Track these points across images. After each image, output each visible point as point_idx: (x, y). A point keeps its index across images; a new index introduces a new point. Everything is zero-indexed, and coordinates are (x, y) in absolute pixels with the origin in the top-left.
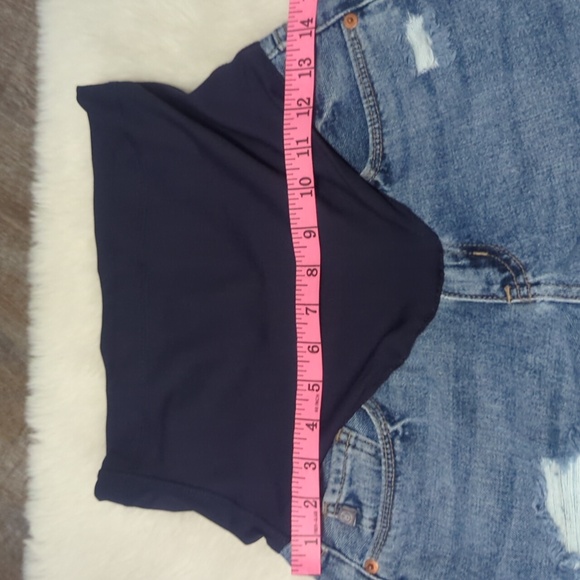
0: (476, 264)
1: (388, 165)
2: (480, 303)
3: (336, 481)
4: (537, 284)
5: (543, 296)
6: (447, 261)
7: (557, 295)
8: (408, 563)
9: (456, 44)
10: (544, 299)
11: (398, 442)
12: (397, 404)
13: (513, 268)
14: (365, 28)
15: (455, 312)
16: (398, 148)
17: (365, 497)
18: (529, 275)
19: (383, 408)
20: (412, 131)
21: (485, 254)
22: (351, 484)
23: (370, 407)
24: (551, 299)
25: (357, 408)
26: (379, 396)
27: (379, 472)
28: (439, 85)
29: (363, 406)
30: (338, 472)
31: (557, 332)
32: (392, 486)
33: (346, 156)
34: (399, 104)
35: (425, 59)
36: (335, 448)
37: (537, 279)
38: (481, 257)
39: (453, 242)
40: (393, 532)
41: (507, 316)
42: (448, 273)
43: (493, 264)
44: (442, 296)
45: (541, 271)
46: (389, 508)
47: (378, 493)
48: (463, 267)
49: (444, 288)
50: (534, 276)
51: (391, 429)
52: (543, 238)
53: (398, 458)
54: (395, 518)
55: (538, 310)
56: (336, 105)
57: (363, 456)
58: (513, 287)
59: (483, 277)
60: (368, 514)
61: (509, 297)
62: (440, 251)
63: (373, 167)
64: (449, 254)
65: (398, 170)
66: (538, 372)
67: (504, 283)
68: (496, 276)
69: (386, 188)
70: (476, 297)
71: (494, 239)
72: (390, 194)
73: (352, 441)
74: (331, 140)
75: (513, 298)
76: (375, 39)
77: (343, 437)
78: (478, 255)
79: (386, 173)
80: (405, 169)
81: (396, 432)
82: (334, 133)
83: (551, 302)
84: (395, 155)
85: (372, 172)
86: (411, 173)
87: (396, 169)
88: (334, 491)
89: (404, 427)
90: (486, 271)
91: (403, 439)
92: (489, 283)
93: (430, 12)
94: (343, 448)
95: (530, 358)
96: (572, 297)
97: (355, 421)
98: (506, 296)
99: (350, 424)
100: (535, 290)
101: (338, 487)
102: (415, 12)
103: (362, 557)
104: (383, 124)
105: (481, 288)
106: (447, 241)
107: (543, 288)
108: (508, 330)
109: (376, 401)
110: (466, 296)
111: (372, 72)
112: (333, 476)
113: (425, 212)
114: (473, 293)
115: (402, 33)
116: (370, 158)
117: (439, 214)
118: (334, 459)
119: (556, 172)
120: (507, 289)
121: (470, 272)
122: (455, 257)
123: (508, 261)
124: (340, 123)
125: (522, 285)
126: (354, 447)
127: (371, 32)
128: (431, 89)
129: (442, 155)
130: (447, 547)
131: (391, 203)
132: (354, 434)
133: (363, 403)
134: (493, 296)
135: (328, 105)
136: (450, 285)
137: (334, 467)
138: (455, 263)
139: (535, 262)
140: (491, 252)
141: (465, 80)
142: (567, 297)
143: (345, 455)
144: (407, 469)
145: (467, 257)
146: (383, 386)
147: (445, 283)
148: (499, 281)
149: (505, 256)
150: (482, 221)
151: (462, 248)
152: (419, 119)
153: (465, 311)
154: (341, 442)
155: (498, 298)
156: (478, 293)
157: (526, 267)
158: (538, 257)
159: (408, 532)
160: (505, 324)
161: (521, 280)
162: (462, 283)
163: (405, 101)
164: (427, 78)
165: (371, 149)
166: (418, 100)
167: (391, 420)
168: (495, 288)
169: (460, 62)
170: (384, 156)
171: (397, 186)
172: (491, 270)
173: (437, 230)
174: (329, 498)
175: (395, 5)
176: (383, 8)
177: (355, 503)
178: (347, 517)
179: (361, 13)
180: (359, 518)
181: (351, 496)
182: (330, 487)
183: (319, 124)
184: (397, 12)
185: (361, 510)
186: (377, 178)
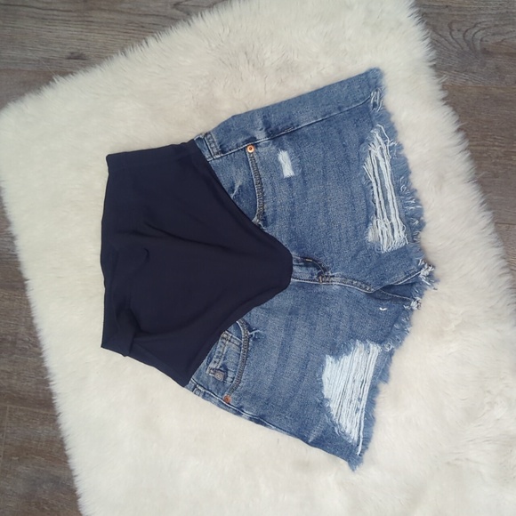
0: (307, 265)
1: (266, 217)
2: (308, 283)
3: (217, 357)
4: (333, 276)
5: (336, 282)
6: (294, 263)
7: (341, 282)
8: (245, 399)
9: (301, 166)
10: (336, 284)
11: (251, 340)
12: (254, 323)
13: (323, 268)
14: (257, 153)
15: (297, 286)
16: (271, 210)
17: (231, 367)
18: (329, 272)
19: (247, 324)
20: (279, 202)
21: (311, 261)
22: (225, 358)
24: (339, 283)
25: (234, 322)
26: (245, 318)
27: (239, 355)
28: (295, 183)
29: (237, 322)
30: (219, 352)
31: (341, 299)
32: (244, 361)
33: (245, 212)
34: (274, 189)
35: (288, 171)
36: (220, 340)
38: (309, 262)
39: (297, 254)
41: (320, 290)
42: (294, 268)
43: (314, 266)
44: (292, 279)
45: (335, 270)
46: (241, 372)
47: (237, 365)
48: (301, 266)
49: (293, 275)
50: (332, 273)
51: (249, 334)
52: (335, 256)
53: (249, 349)
54: (243, 377)
55: (333, 288)
56: (241, 187)
57: (234, 346)
58: (323, 277)
59: (310, 272)
60: (230, 375)
61: (321, 281)
62: (291, 257)
63: (259, 218)
64: (295, 259)
66: (330, 316)
67: (319, 275)
68: (316, 272)
69: (264, 228)
70: (307, 280)
71: (314, 255)
72: (266, 231)
73: (229, 338)
74: (237, 203)
75: (323, 282)
76: (262, 158)
77: (225, 336)
78: (307, 262)
79: (265, 221)
80: (274, 220)
81: (252, 335)
82: (240, 201)
83: (339, 285)
84: (269, 213)
85: (258, 220)
86: (277, 222)
87: (270, 220)
88: (215, 362)
89: (256, 333)
90: (311, 268)
91: (254, 339)
92: (312, 274)
93: (291, 150)
94: (224, 341)
95: (328, 309)
96: (347, 284)
97: (232, 328)
98: (319, 281)
99: (229, 330)
100: (332, 279)
101: (218, 360)
102: (283, 149)
103: (223, 394)
104: (264, 198)
105: (309, 276)
106: (293, 253)
107: (336, 278)
108: (319, 296)
109: (244, 320)
110: (302, 280)
111: (260, 173)
112: (217, 354)
114: (305, 278)
115: (277, 157)
116: (257, 213)
117: (290, 241)
118: (218, 346)
119: (343, 227)
120: (320, 278)
121: (304, 268)
122: (297, 261)
123: (320, 265)
124: (242, 196)
125: (327, 276)
126: (230, 341)
127: (261, 155)
128: (291, 185)
129: (293, 215)
130: (266, 394)
131: (267, 234)
132: (231, 335)
133: (237, 320)
134: (314, 280)
135: (237, 187)
136: (295, 274)
137: (218, 350)
138: (298, 264)
139: (332, 267)
140: (314, 260)
141: (305, 182)
142: (345, 284)
143: (225, 344)
144: (252, 355)
145: (303, 261)
147: (293, 273)
148: (317, 274)
149: (319, 263)
150: (309, 246)
151: (301, 257)
152: (283, 197)
153: (301, 286)
154: (223, 338)
155: (316, 281)
156: (307, 278)
157: (328, 268)
158: (333, 264)
160: (319, 293)
161: (327, 274)
162: (300, 273)
163: (277, 188)
164: (289, 179)
165: (258, 209)
166: (284, 188)
167: (250, 329)
168: (315, 277)
169: (303, 173)
170: (264, 213)
171: (271, 227)
172: (313, 268)
173: (289, 248)
174: (212, 365)
175: (274, 144)
176: (267, 145)
177: (225, 369)
178: (219, 376)
179: (256, 146)
180: (226, 377)
181: (224, 366)
182: (214, 360)
183: (232, 196)
184: (274, 148)
185: (227, 373)
186: (260, 223)
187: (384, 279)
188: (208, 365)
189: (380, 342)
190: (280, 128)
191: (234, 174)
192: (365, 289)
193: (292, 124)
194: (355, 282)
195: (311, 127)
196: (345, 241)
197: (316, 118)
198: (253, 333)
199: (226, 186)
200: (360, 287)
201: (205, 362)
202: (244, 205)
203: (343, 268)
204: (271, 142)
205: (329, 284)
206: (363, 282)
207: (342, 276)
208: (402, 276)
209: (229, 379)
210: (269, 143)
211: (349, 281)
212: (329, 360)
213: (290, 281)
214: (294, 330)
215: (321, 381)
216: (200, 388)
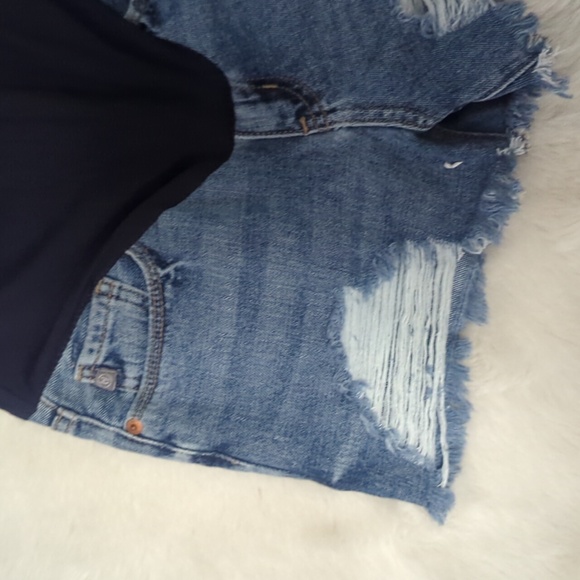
0: (266, 98)
2: (276, 139)
3: (95, 339)
4: (333, 111)
5: (340, 122)
6: (237, 98)
7: (354, 119)
8: (175, 419)
10: (341, 126)
11: (169, 286)
12: (168, 247)
13: (306, 98)
17: (129, 354)
18: (323, 103)
19: (151, 252)
21: (274, 86)
22: (112, 339)
23: (135, 252)
24: (348, 124)
25: (120, 255)
26: (147, 239)
27: (146, 324)
29: (128, 252)
30: (97, 328)
31: (357, 159)
32: (160, 336)
36: (94, 301)
37: (333, 105)
38: (270, 89)
39: (241, 77)
40: (159, 389)
41: (304, 148)
42: (240, 111)
43: (285, 96)
44: (237, 137)
45: (335, 96)
46: (156, 362)
47: (144, 348)
48: (254, 103)
49: (237, 128)
50: (329, 103)
51: (162, 273)
52: (332, 63)
53: (168, 306)
54: (163, 372)
55: (336, 138)
57: (128, 306)
58: (308, 118)
59: (276, 111)
60: (131, 372)
61: (306, 129)
62: (226, 89)
63: (138, 9)
64: (237, 91)
65: (167, 9)
66: (337, 200)
67: (299, 115)
68: (291, 109)
69: (154, 30)
70: (271, 132)
71: (281, 71)
72: (162, 35)
73: (115, 292)
75: (310, 129)
77: (104, 288)
78: (266, 89)
79: (153, 13)
80: (175, 6)
81: (167, 276)
83: (349, 128)
85: (137, 14)
86: (183, 9)
87: (165, 8)
88: (91, 351)
89: (176, 270)
90: (279, 103)
91: (176, 283)
92: (283, 116)
94: (104, 300)
95: (331, 187)
96: (369, 121)
97: (118, 269)
98: (302, 128)
99: (112, 273)
100: (332, 117)
101: (96, 346)
103: (122, 418)
105: (275, 123)
106: (232, 76)
107: (340, 114)
108: (305, 162)
109: (142, 245)
110: (261, 134)
112: (92, 333)
114: (267, 129)
118: (93, 314)
120: (303, 120)
121: (262, 107)
122: (244, 93)
123: (299, 91)
125: (318, 114)
126: (118, 298)
130: (220, 398)
131: (165, 43)
132: (117, 284)
133: (128, 248)
134: (290, 130)
136: (243, 124)
137: (93, 323)
138: (245, 100)
139: (327, 89)
140: (282, 84)
142: (364, 121)
143: (107, 308)
144: (175, 317)
145: (256, 91)
146: (151, 228)
147: (237, 123)
148: (294, 113)
149: (296, 86)
150: (268, 51)
151: (250, 83)
154: (101, 294)
155: (294, 131)
156: (273, 128)
157: (320, 95)
158: (329, 83)
159: (177, 387)
160: (303, 157)
161: (317, 109)
162: (254, 119)
167: (162, 263)
168: (291, 120)
171: (170, 23)
172: (284, 102)
173: (221, 64)
174: (85, 359)
177: (116, 362)
178: (106, 380)
180: (120, 379)
181: (113, 355)
182: (87, 346)
185: (123, 371)
186: (144, 20)
187: (457, 90)
188: (74, 359)
189: (458, 237)
192: (414, 122)
194: (387, 113)
196: (346, 27)
198: (170, 269)
200: (403, 120)
201: (66, 355)
203: (353, 88)
205: (326, 131)
206: (408, 107)
207: (355, 106)
208: (496, 78)
209: (130, 383)
211: (372, 112)
212: (351, 296)
213: (232, 143)
214: (264, 245)
215: (340, 345)
216: (66, 414)
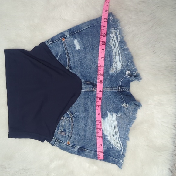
0: (88, 84)
1: (71, 66)
2: (89, 91)
3: (61, 127)
8: (75, 141)
9: (84, 45)
11: (74, 118)
12: (74, 111)
13: (94, 85)
14: (66, 41)
15: (84, 93)
16: (73, 63)
17: (67, 129)
19: (71, 112)
20: (76, 60)
22: (64, 127)
25: (65, 112)
26: (70, 110)
27: (70, 124)
28: (81, 52)
29: (67, 112)
30: (61, 125)
32: (72, 126)
33: (63, 64)
34: (73, 55)
35: (78, 47)
36: (61, 120)
40: (72, 136)
41: (93, 93)
42: (83, 86)
43: (91, 84)
46: (72, 131)
47: (69, 129)
48: (86, 85)
49: (82, 89)
51: (72, 116)
54: (73, 133)
56: (60, 55)
57: (67, 121)
58: (94, 88)
60: (67, 133)
63: (68, 67)
65: (73, 68)
67: (93, 88)
68: (92, 87)
71: (91, 80)
72: (72, 72)
73: (64, 119)
74: (60, 61)
75: (95, 90)
76: (68, 43)
77: (63, 118)
78: (88, 83)
79: (71, 68)
80: (74, 67)
81: (73, 116)
82: (60, 60)
84: (72, 64)
86: (76, 68)
87: (73, 67)
88: (60, 129)
89: (75, 115)
90: (90, 85)
92: (90, 88)
93: (79, 39)
94: (63, 120)
97: (65, 115)
99: (64, 116)
101: (61, 128)
102: (76, 39)
103: (66, 141)
104: (70, 59)
106: (82, 80)
109: (69, 111)
110: (86, 90)
111: (68, 49)
112: (60, 126)
113: (79, 75)
115: (73, 42)
116: (68, 65)
117: (81, 75)
118: (61, 123)
120: (93, 89)
121: (87, 86)
122: (84, 83)
123: (93, 84)
124: (61, 58)
126: (65, 120)
127: (67, 42)
128: (79, 53)
129: (81, 65)
130: (83, 138)
132: (65, 117)
135: (59, 55)
137: (60, 124)
140: (90, 82)
141: (85, 51)
143: (63, 122)
144: (75, 123)
145: (86, 83)
146: (71, 108)
150: (89, 77)
151: (85, 82)
152: (77, 58)
153: (86, 93)
154: (62, 119)
156: (88, 89)
159: (75, 136)
161: (96, 87)
162: (85, 88)
164: (78, 50)
165: (68, 63)
166: (77, 55)
167: (72, 114)
168: (91, 89)
169: (84, 48)
170: (70, 65)
171: (73, 70)
173: (81, 78)
174: (59, 131)
175: (72, 37)
176: (69, 37)
177: (65, 131)
178: (63, 134)
179: (65, 38)
180: (65, 134)
182: (60, 128)
183: (57, 58)
184: (72, 38)
185: (66, 132)
186: (69, 69)
188: (58, 131)
190: (74, 31)
191: (58, 50)
193: (79, 29)
195: (86, 30)
197: (88, 26)
198: (74, 115)
199: (55, 55)
201: (56, 130)
202: (62, 62)
204: (71, 36)
209: (67, 135)
210: (70, 37)
213: (81, 91)
